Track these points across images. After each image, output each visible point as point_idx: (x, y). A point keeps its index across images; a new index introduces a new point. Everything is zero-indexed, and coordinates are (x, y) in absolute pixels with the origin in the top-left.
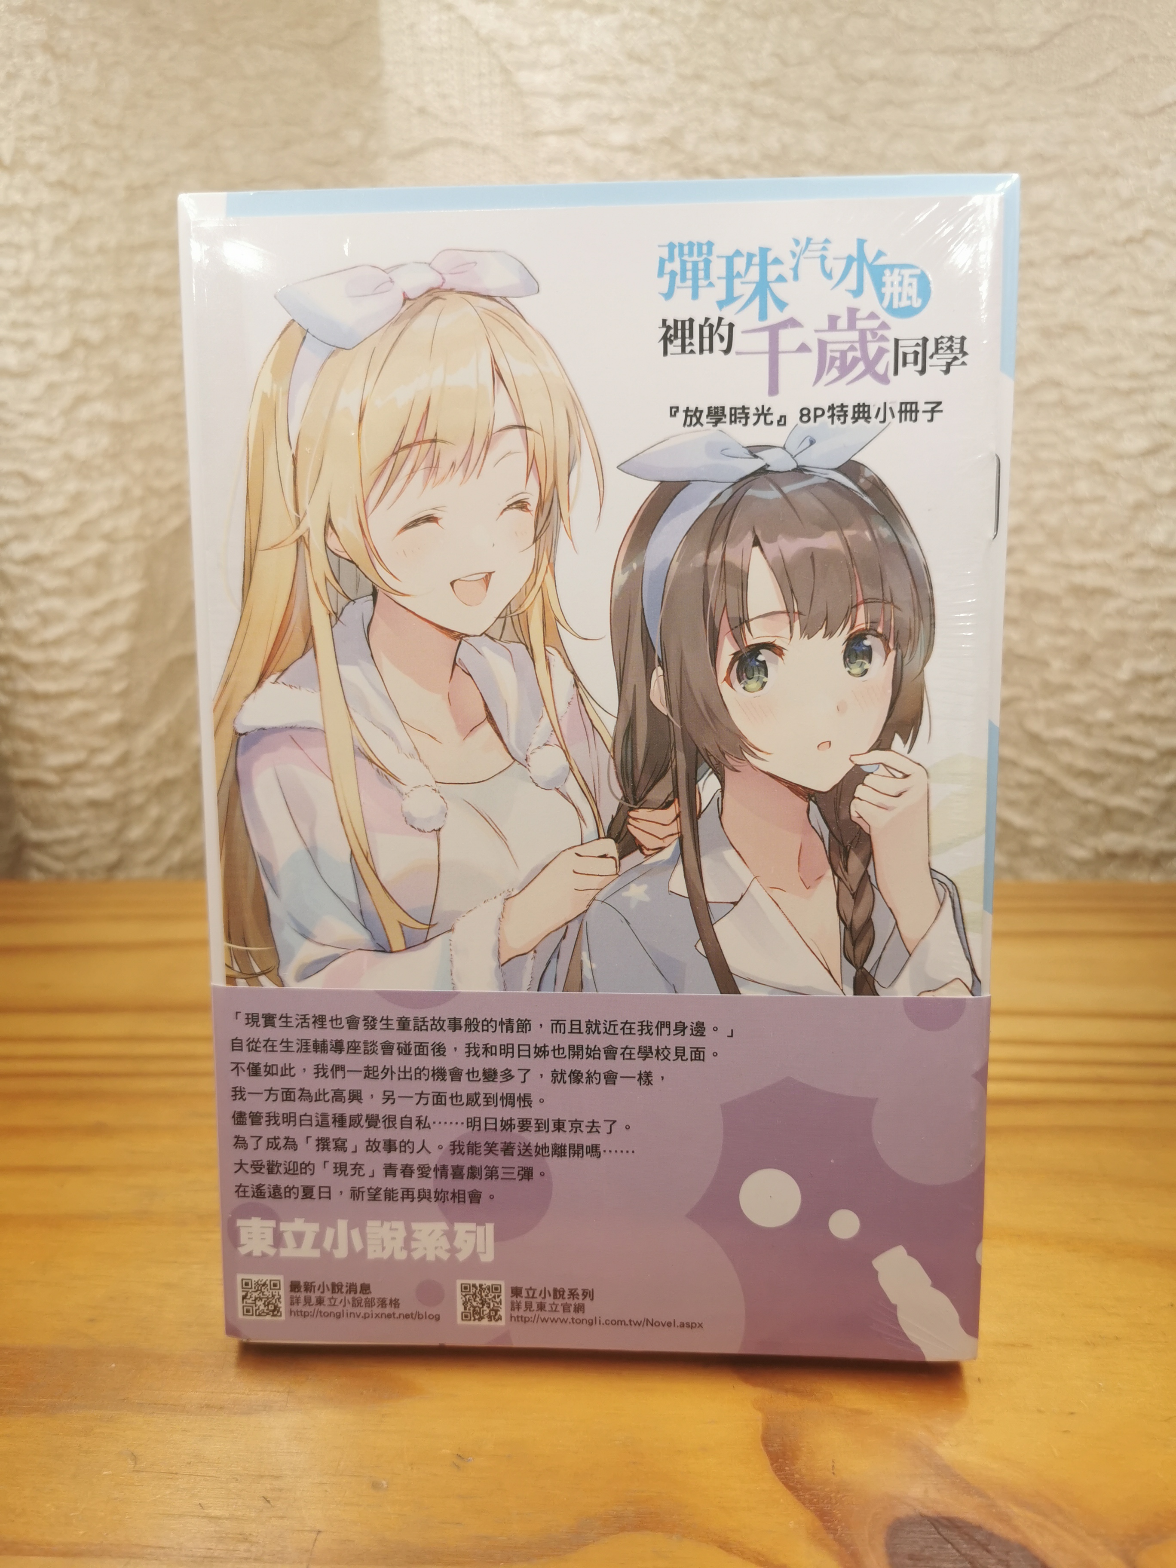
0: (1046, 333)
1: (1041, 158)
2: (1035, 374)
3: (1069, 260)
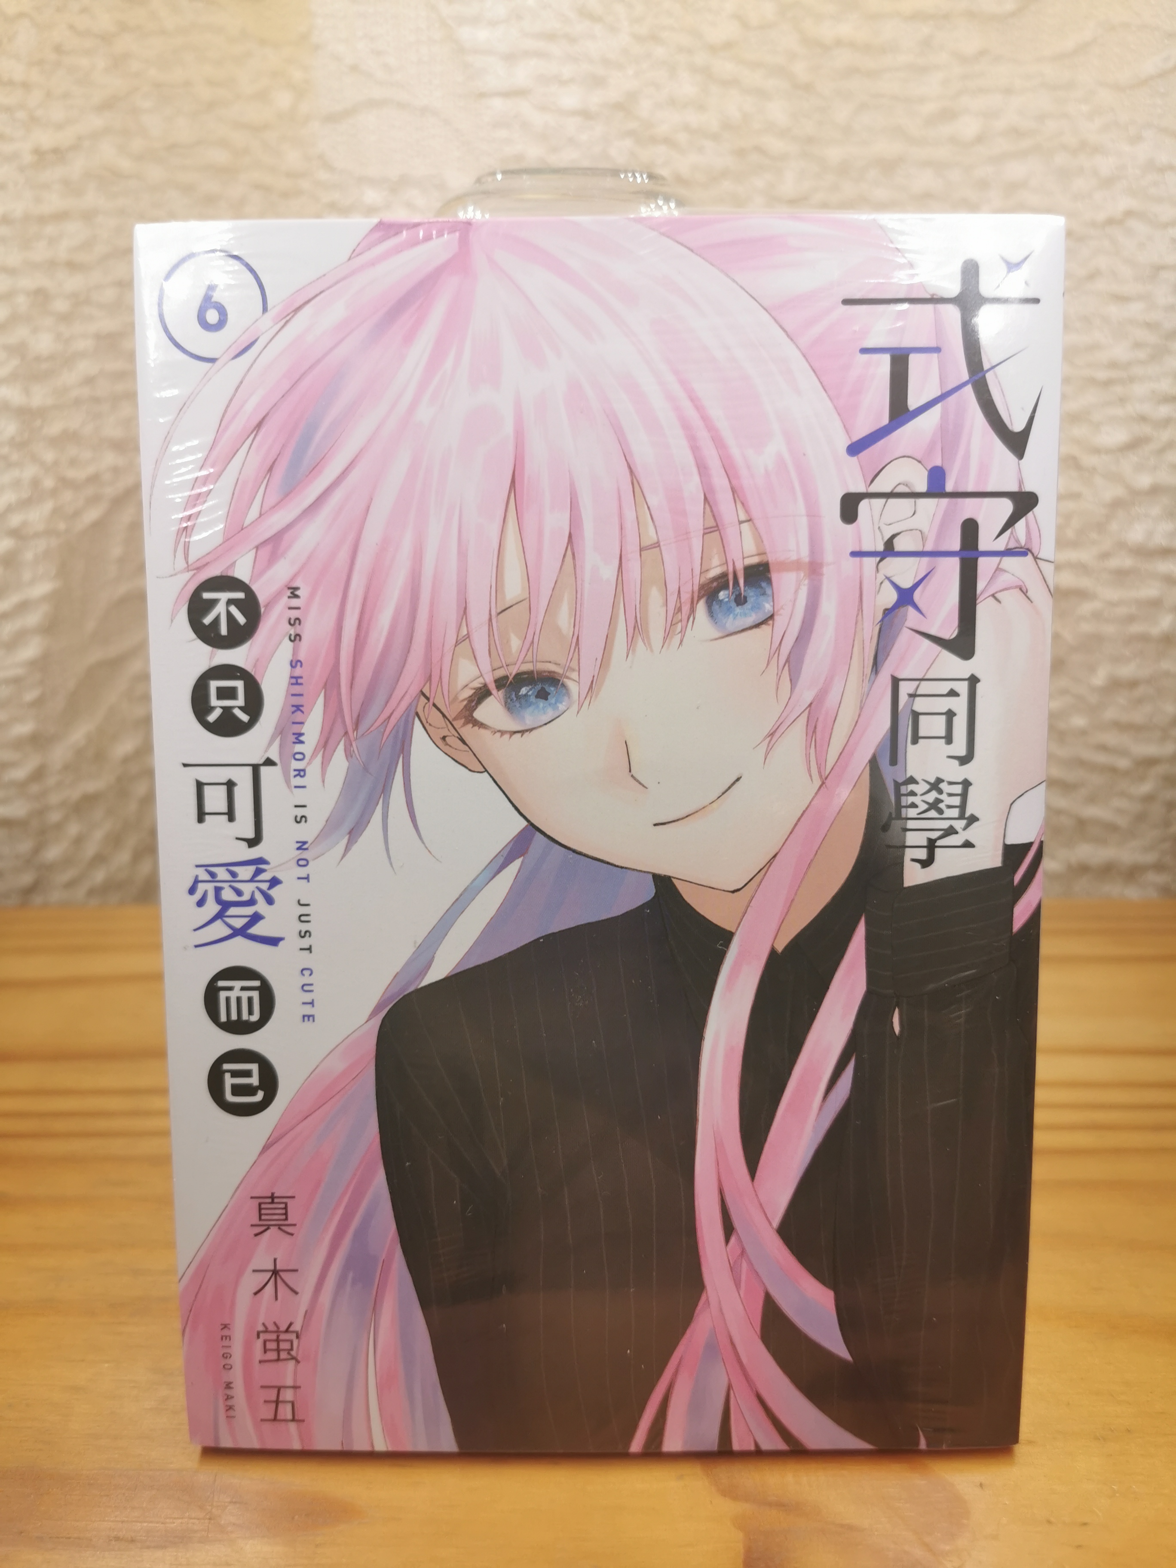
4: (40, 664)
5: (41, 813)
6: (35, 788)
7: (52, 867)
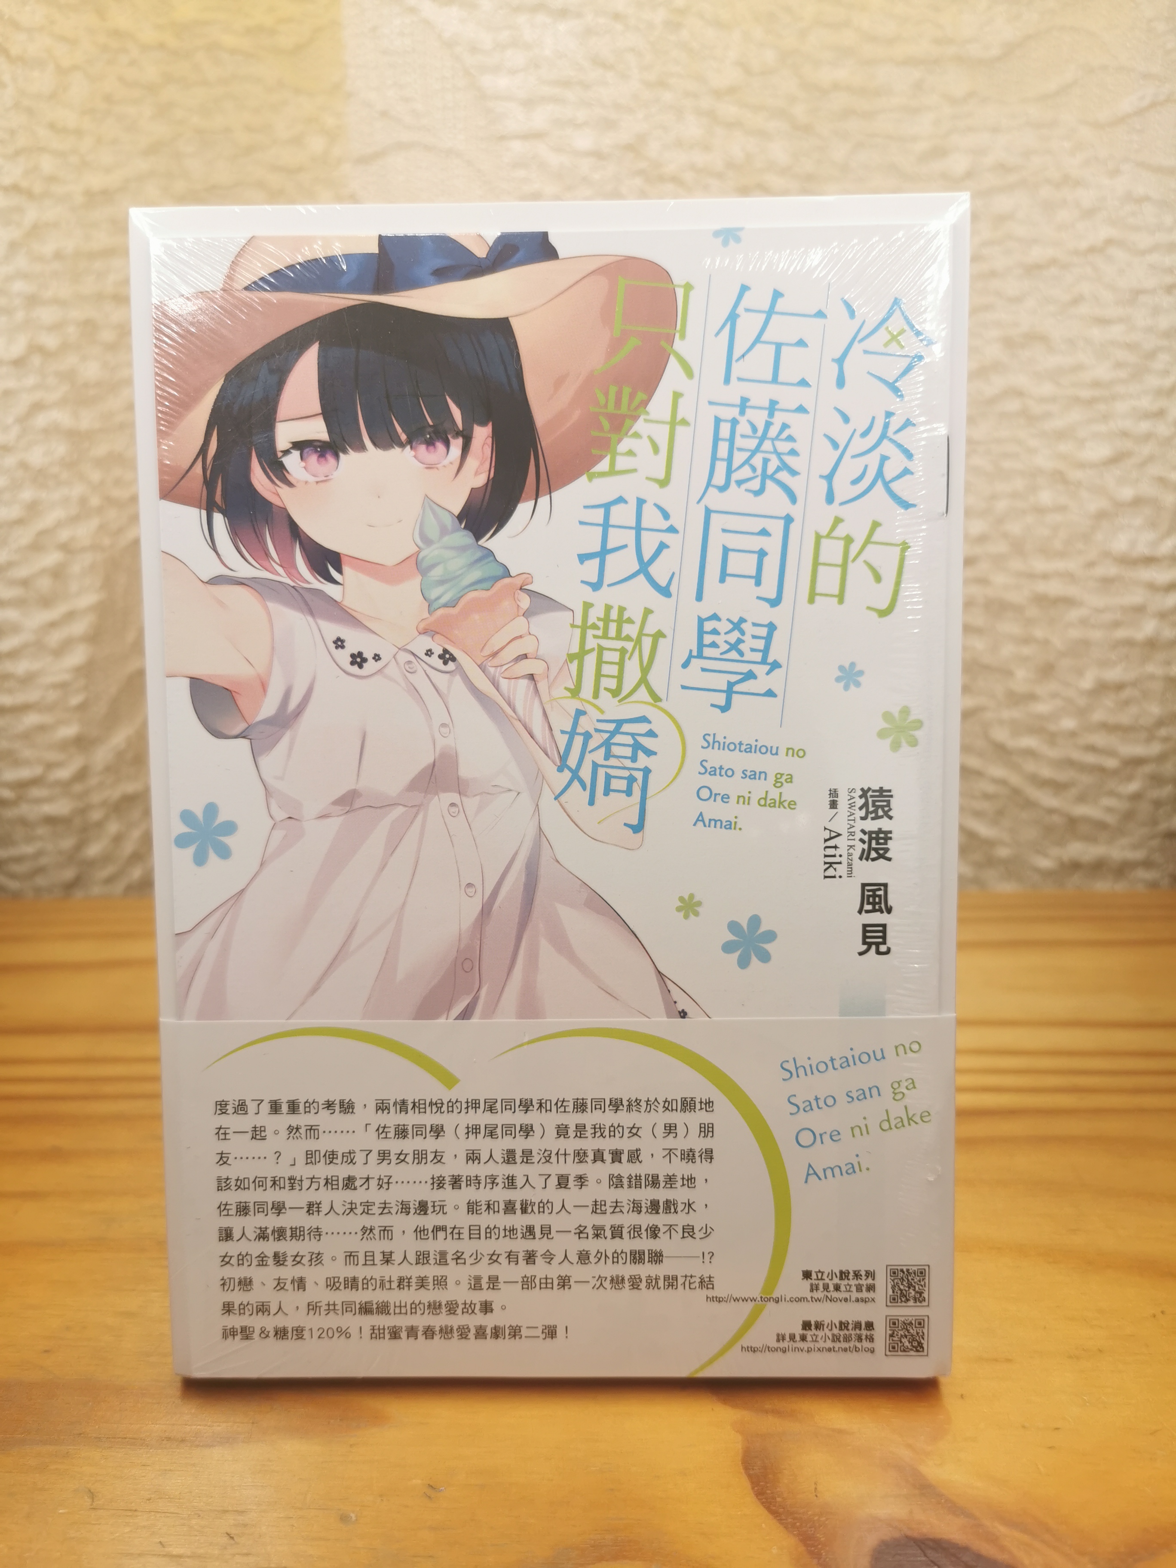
0: (1009, 343)
1: (1002, 168)
2: (998, 383)
3: (1033, 269)
4: (86, 670)
5: (83, 811)
6: (78, 788)
7: (91, 864)
